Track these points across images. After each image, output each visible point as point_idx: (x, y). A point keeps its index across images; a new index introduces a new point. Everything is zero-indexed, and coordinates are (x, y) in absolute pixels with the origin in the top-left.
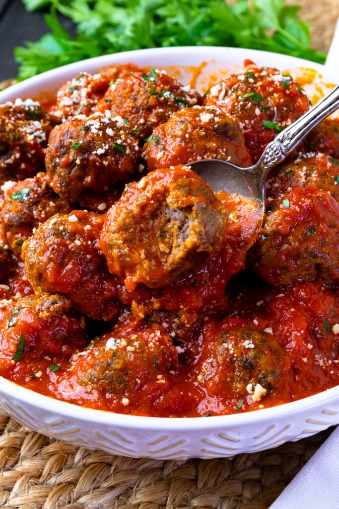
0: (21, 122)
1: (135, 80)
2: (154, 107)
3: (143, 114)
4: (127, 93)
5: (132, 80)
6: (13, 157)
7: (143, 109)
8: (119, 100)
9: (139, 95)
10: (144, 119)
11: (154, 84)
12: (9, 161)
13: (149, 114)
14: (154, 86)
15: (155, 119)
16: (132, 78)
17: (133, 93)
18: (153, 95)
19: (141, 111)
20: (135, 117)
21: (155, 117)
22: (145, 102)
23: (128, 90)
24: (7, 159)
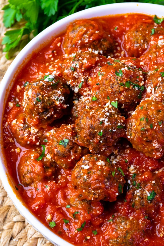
0: (50, 93)
1: (111, 75)
2: (123, 92)
3: (117, 96)
4: (108, 83)
5: (110, 75)
6: (50, 114)
7: (117, 93)
8: (104, 86)
9: (115, 85)
10: (118, 98)
11: (122, 78)
12: (48, 115)
13: (120, 95)
14: (122, 79)
15: (123, 98)
16: (110, 73)
17: (111, 83)
18: (122, 85)
19: (116, 94)
20: (113, 97)
21: (124, 98)
22: (118, 89)
23: (108, 81)
24: (47, 115)
